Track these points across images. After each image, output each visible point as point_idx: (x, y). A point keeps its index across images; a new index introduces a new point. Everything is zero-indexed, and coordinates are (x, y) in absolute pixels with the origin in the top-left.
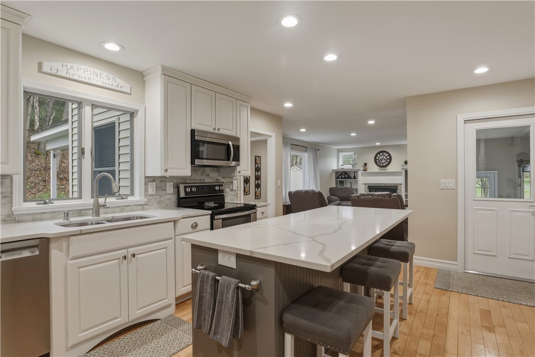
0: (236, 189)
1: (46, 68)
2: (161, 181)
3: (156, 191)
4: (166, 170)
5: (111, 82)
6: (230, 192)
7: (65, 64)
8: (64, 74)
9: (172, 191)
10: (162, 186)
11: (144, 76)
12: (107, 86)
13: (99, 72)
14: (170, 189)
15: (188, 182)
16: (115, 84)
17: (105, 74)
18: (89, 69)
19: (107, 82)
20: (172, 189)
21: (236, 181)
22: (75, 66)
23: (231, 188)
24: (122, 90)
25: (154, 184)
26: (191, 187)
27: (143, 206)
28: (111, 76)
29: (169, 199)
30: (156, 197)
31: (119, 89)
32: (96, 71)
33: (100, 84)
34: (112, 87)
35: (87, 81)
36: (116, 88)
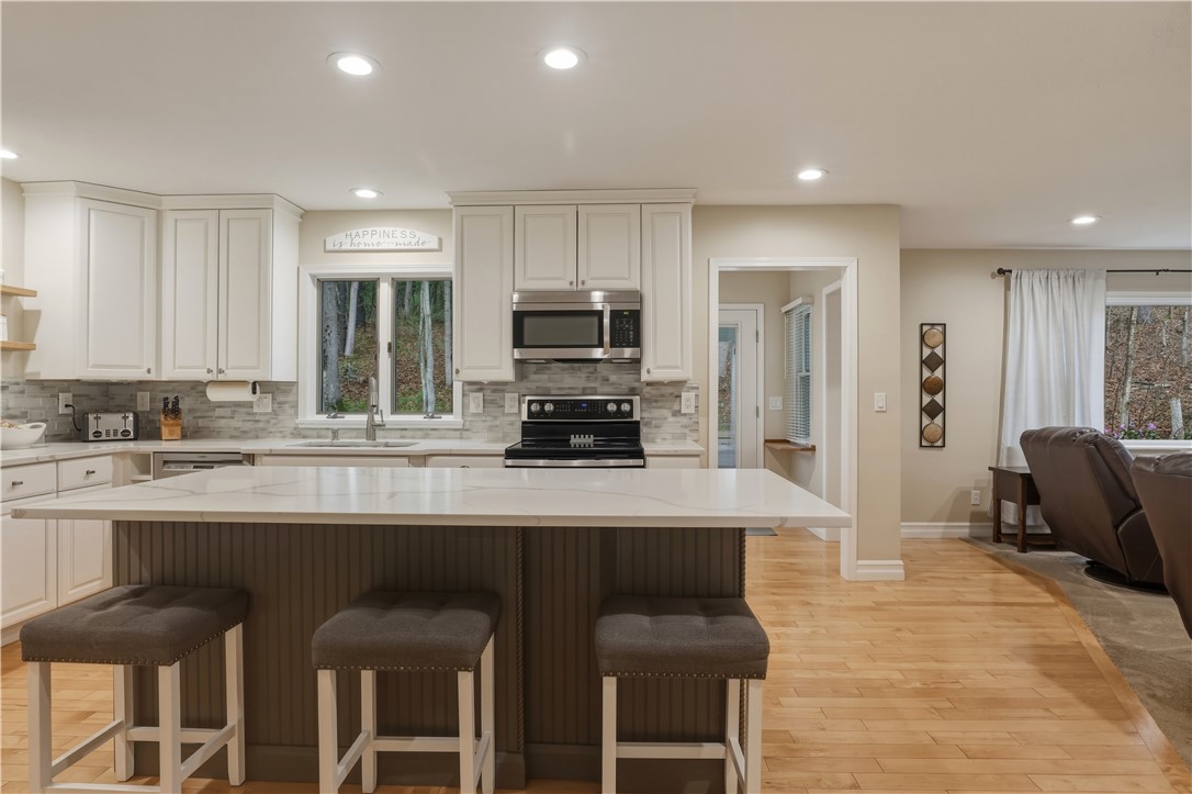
0: (692, 410)
1: (329, 247)
2: (494, 391)
3: (484, 407)
5: (406, 241)
6: (671, 419)
7: (349, 233)
8: (346, 247)
9: (515, 409)
10: (493, 400)
12: (402, 247)
13: (391, 229)
14: (512, 404)
15: (553, 392)
16: (414, 241)
17: (400, 230)
18: (378, 229)
19: (402, 241)
20: (516, 404)
21: (692, 394)
22: (360, 231)
23: (676, 407)
24: (426, 247)
25: (480, 395)
26: (541, 403)
28: (408, 231)
29: (512, 424)
30: (484, 418)
31: (421, 247)
32: (386, 229)
33: (393, 247)
34: (409, 247)
35: (376, 247)
36: (416, 247)
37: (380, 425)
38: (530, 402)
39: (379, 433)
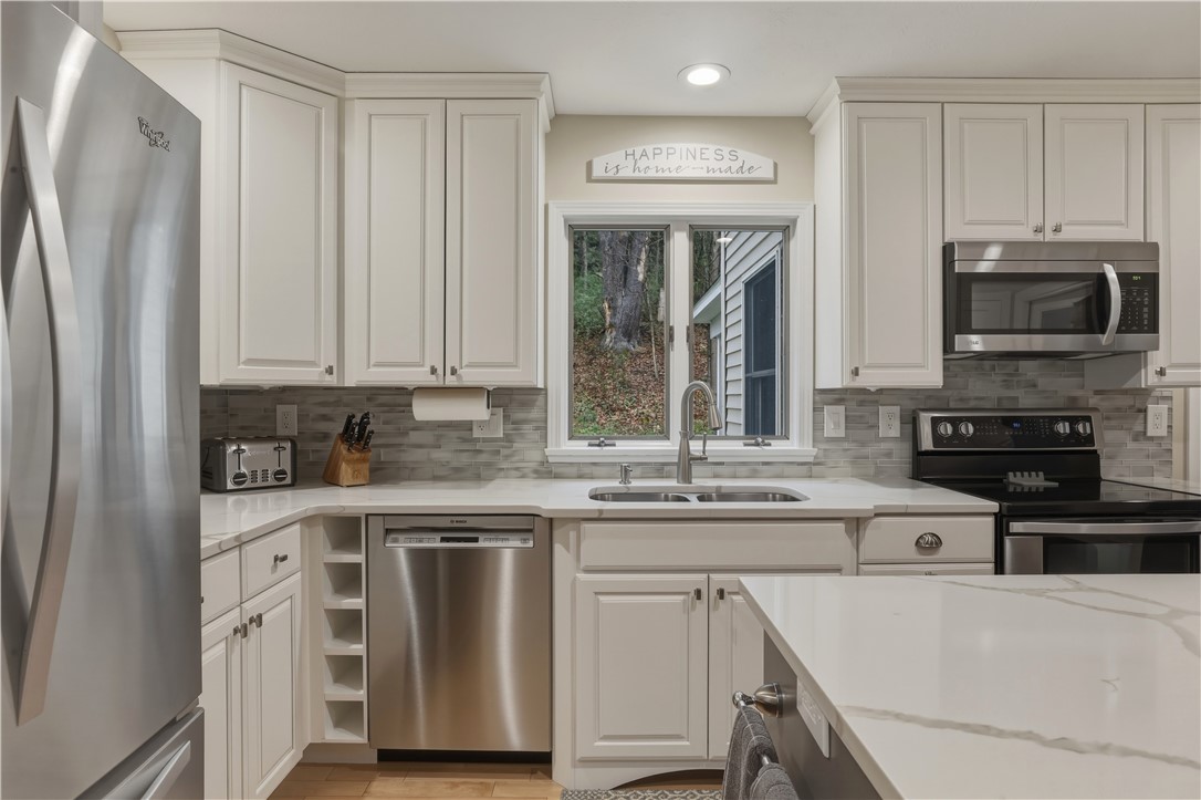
0: (1163, 432)
1: (598, 172)
2: (861, 403)
3: (846, 428)
4: (856, 372)
5: (724, 165)
6: (1131, 445)
7: (630, 151)
8: (626, 173)
9: (895, 432)
10: (861, 417)
11: (810, 125)
12: (718, 175)
13: (698, 146)
14: (889, 425)
15: (952, 405)
16: (736, 165)
17: (713, 148)
18: (677, 146)
19: (716, 165)
20: (897, 424)
21: (1164, 407)
22: (649, 149)
23: (1139, 428)
24: (755, 175)
25: (841, 409)
26: (955, 422)
27: (810, 469)
28: (726, 150)
29: (889, 454)
30: (846, 445)
31: (746, 175)
32: (692, 146)
33: (703, 174)
34: (728, 175)
35: (674, 175)
36: (740, 175)
37: (701, 459)
38: (935, 422)
39: (696, 469)
